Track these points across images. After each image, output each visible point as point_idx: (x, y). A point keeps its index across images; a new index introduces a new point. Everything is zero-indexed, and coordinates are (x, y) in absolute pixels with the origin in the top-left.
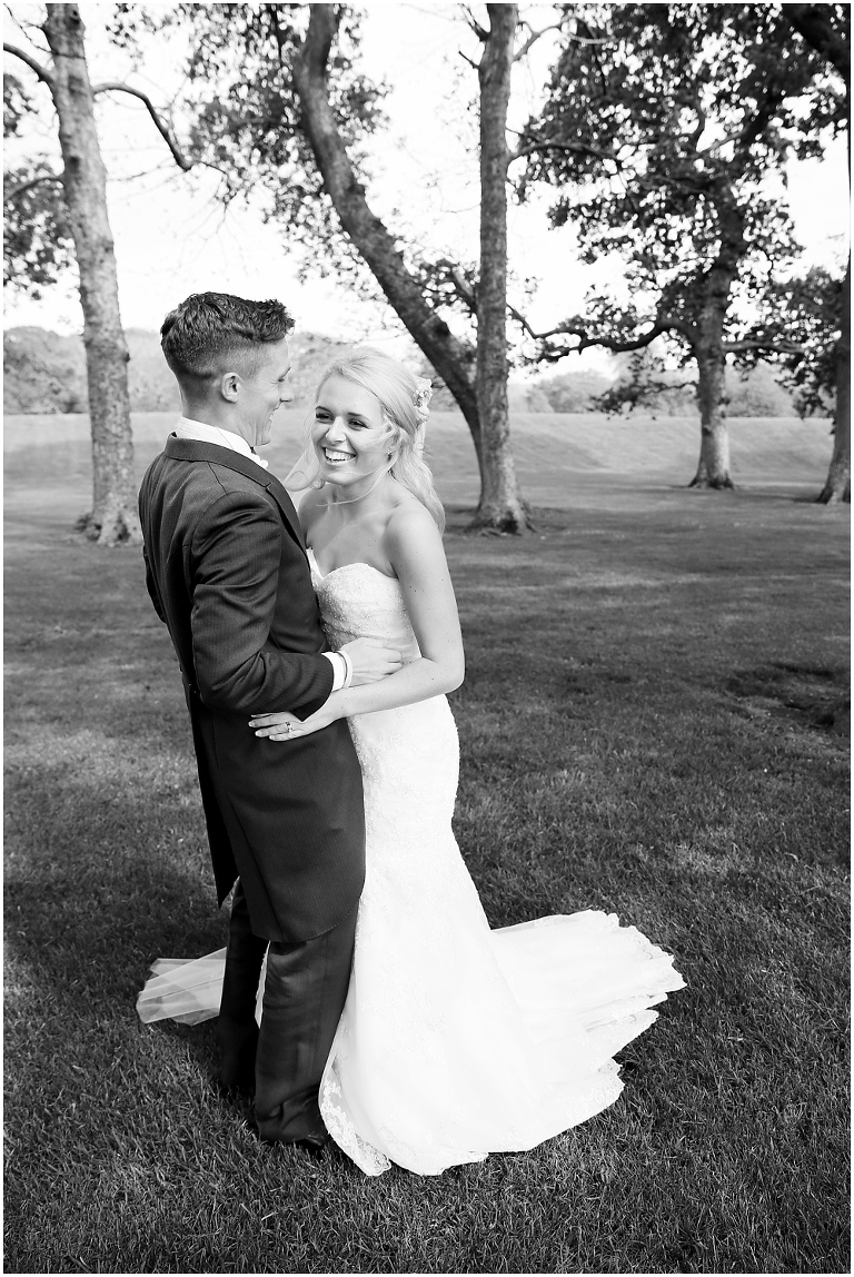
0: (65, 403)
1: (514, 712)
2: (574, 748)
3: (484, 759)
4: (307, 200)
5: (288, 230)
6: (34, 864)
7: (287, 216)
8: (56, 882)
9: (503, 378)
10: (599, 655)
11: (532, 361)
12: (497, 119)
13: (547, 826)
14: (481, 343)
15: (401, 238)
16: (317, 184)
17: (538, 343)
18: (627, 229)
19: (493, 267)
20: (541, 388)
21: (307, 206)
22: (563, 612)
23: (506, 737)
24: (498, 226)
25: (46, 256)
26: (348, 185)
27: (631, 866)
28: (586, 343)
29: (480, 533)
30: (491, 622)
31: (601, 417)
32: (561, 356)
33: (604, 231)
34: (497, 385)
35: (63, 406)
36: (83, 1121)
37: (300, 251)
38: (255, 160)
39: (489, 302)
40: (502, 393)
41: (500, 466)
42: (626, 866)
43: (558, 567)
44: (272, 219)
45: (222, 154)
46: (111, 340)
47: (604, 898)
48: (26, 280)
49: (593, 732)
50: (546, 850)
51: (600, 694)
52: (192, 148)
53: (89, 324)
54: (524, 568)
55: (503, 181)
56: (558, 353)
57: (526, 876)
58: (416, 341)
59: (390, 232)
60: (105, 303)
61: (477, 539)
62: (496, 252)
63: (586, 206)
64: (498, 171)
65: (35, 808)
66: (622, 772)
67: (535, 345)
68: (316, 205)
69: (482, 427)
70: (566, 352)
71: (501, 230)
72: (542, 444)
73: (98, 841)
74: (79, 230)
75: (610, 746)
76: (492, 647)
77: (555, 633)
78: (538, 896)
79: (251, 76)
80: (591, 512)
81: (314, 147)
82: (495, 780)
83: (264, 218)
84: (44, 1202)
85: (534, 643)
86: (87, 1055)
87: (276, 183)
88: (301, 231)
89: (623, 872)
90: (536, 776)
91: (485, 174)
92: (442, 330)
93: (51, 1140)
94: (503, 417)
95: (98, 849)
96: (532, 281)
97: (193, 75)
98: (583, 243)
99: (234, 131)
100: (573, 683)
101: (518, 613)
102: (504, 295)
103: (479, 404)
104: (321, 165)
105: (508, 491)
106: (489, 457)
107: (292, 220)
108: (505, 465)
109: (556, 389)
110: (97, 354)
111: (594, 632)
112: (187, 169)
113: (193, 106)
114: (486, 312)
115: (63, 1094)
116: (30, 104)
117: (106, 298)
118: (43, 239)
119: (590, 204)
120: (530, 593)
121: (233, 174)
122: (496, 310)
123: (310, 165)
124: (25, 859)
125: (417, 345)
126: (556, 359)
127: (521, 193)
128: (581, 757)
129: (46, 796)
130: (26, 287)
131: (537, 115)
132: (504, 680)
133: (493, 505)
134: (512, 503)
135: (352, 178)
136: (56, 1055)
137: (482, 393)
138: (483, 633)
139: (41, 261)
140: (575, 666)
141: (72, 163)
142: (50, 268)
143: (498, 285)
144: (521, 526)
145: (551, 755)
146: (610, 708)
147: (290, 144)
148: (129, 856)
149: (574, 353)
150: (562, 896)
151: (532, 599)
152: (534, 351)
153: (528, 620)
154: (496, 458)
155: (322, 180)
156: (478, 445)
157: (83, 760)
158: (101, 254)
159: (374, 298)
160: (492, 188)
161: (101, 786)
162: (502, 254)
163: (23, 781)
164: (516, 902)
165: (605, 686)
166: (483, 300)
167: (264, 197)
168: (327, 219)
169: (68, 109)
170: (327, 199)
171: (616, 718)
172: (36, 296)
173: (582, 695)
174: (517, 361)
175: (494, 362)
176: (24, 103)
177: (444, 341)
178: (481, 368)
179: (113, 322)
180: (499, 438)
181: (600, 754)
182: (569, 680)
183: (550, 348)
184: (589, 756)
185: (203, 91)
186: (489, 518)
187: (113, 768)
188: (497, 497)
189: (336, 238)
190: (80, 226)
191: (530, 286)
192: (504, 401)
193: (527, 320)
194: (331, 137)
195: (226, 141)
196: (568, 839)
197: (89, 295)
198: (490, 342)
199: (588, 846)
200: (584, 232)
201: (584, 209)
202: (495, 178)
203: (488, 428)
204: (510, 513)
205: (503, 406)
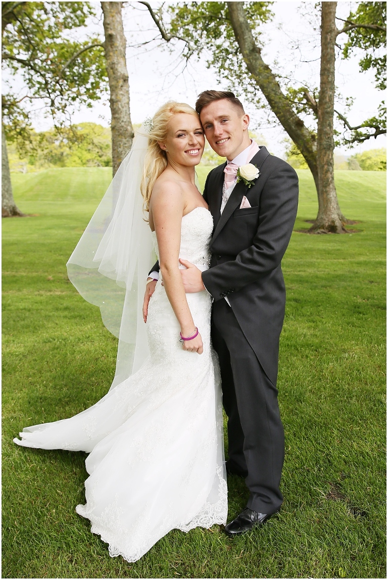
0: (105, 162)
1: (323, 322)
2: (354, 342)
3: (302, 346)
4: (230, 56)
5: (220, 71)
6: (55, 387)
7: (220, 64)
8: (64, 398)
9: (331, 149)
10: (374, 295)
11: (349, 142)
12: (330, 13)
13: (333, 382)
14: (320, 131)
15: (279, 76)
16: (236, 48)
17: (353, 132)
19: (327, 90)
20: (356, 158)
21: (230, 59)
22: (357, 273)
23: (316, 335)
24: (330, 68)
25: (95, 86)
26: (251, 48)
27: (377, 405)
28: (378, 133)
29: (316, 232)
30: (317, 277)
32: (365, 139)
34: (328, 152)
35: (103, 164)
36: (57, 519)
38: (204, 36)
39: (324, 108)
40: (330, 157)
41: (329, 196)
42: (375, 405)
43: (356, 250)
44: (212, 66)
45: (187, 33)
46: (125, 126)
47: (360, 421)
48: (85, 98)
49: (365, 334)
50: (331, 394)
51: (372, 315)
52: (172, 30)
53: (114, 118)
54: (338, 250)
55: (333, 45)
56: (364, 138)
57: (317, 407)
58: (286, 130)
59: (273, 72)
60: (123, 108)
61: (314, 235)
62: (329, 82)
63: (380, 59)
64: (331, 40)
65: (60, 360)
66: (379, 356)
67: (351, 133)
68: (235, 59)
69: (319, 175)
70: (368, 137)
71: (332, 70)
72: (354, 187)
73: (90, 378)
74: (111, 71)
75: (373, 342)
76: (315, 289)
77: (351, 284)
78: (322, 418)
80: (378, 223)
81: (234, 29)
82: (307, 357)
83: (207, 65)
84: (30, 560)
85: (339, 288)
86: (65, 486)
87: (214, 48)
88: (226, 72)
89: (372, 408)
90: (330, 356)
91: (324, 41)
92: (300, 124)
93: (39, 528)
94: (331, 170)
95: (89, 382)
96: (350, 99)
98: (379, 79)
99: (194, 21)
100: (357, 309)
102: (333, 105)
103: (318, 163)
104: (238, 38)
105: (332, 210)
106: (322, 191)
107: (222, 67)
108: (331, 196)
109: (363, 158)
110: (117, 133)
111: (373, 283)
112: (168, 40)
113: (173, 9)
114: (323, 114)
115: (50, 504)
116: (92, 11)
117: (123, 105)
118: (95, 77)
119: (383, 58)
121: (192, 44)
122: (327, 113)
123: (232, 39)
124: (51, 385)
125: (286, 132)
126: (363, 141)
127: (345, 53)
128: (357, 347)
129: (67, 354)
130: (85, 101)
131: (354, 12)
132: (319, 306)
133: (324, 217)
134: (335, 216)
135: (254, 45)
136: (49, 484)
137: (320, 157)
138: (311, 283)
139: (93, 88)
140: (359, 300)
141: (110, 37)
142: (98, 91)
143: (329, 99)
144: (339, 228)
145: (340, 345)
146: (376, 322)
147: (222, 28)
148: (104, 386)
149: (372, 138)
150: (336, 419)
152: (351, 136)
153: (337, 276)
154: (326, 192)
155: (238, 46)
156: (317, 185)
157: (89, 337)
158: (121, 82)
159: (263, 107)
160: (327, 49)
161: (96, 350)
163: (56, 346)
164: (310, 421)
165: (375, 311)
166: (322, 107)
168: (240, 66)
169: (109, 10)
170: (240, 56)
171: (379, 328)
172: (90, 105)
173: (361, 315)
174: (341, 142)
175: (326, 140)
176: (89, 10)
177: (300, 130)
178: (320, 144)
179: (126, 117)
180: (328, 181)
181: (367, 346)
182: (355, 308)
183: (359, 135)
184: (361, 347)
186: (322, 224)
187: (104, 342)
188: (327, 213)
189: (245, 76)
190: (112, 68)
191: (349, 102)
192: (331, 162)
193: (347, 120)
194: (243, 23)
195: (191, 27)
196: (343, 389)
197: (115, 104)
198: (325, 130)
199: (354, 394)
200: (379, 73)
201: (379, 61)
202: (329, 43)
203: (323, 176)
204: (333, 222)
205: (331, 164)
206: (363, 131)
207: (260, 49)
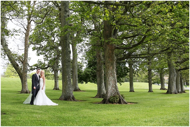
12: (27, 40)
26: (5, 45)
34: (26, 73)
59: (11, 51)
62: (26, 56)
67: (30, 68)
69: (23, 79)
91: (25, 47)
102: (27, 61)
126: (33, 70)
137: (23, 74)
154: (25, 83)
156: (22, 82)
166: (24, 62)
175: (25, 70)
177: (18, 67)
180: (26, 80)
188: (25, 88)
193: (29, 64)
198: (25, 67)
200: (38, 51)
206: (33, 67)
207: (7, 45)
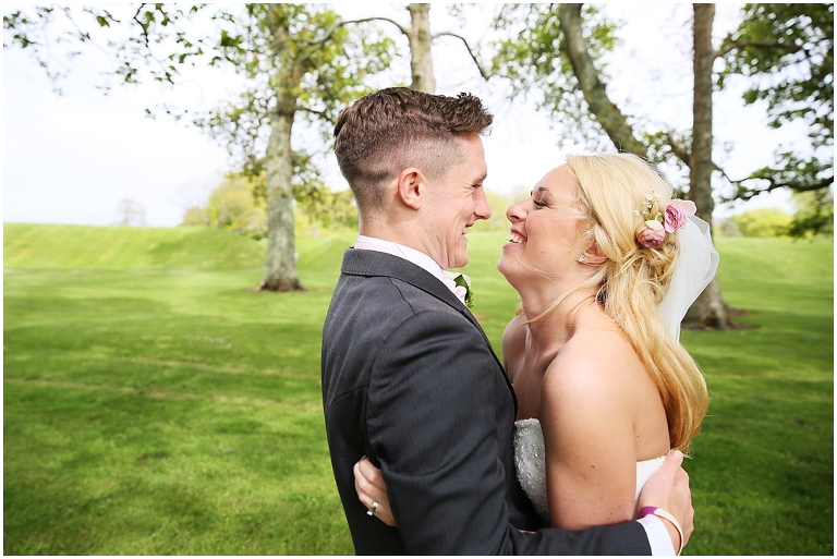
4: (566, 95)
5: (552, 115)
7: (553, 105)
11: (728, 200)
14: (692, 186)
15: (632, 116)
16: (573, 84)
17: (735, 188)
18: (809, 102)
19: (702, 132)
20: (734, 220)
21: (565, 99)
22: (769, 402)
24: (705, 104)
26: (594, 83)
28: (774, 186)
29: (688, 327)
31: (787, 240)
32: (752, 196)
33: (789, 105)
37: (560, 128)
38: (532, 73)
39: (699, 157)
43: (758, 360)
44: (542, 108)
45: (511, 72)
52: (492, 68)
54: (730, 359)
55: (710, 72)
56: (750, 194)
59: (623, 113)
61: (686, 331)
62: (704, 121)
63: (773, 89)
64: (706, 66)
67: (732, 188)
68: (571, 98)
70: (757, 193)
71: (708, 106)
77: (766, 423)
79: (532, 25)
81: (572, 62)
83: (536, 108)
85: (746, 431)
87: (546, 87)
88: (561, 115)
91: (697, 68)
96: (729, 144)
97: (496, 27)
98: (771, 115)
99: (520, 57)
100: (795, 483)
101: (727, 399)
102: (710, 152)
104: (576, 73)
105: (712, 296)
107: (556, 109)
109: (744, 220)
112: (487, 78)
113: (495, 44)
114: (696, 164)
119: (777, 87)
120: (737, 382)
121: (518, 82)
122: (703, 163)
123: (570, 73)
126: (748, 198)
127: (720, 83)
131: (734, 30)
132: (723, 469)
133: (701, 305)
134: (715, 303)
135: (597, 79)
140: (793, 462)
141: (417, 79)
143: (704, 145)
144: (723, 323)
151: (738, 387)
152: (731, 193)
153: (738, 407)
155: (577, 82)
160: (702, 79)
162: (709, 122)
166: (695, 156)
167: (537, 94)
168: (579, 106)
169: (417, 49)
170: (580, 94)
174: (719, 200)
175: (702, 199)
182: (790, 478)
183: (743, 190)
185: (503, 35)
186: (696, 315)
189: (584, 119)
194: (583, 54)
195: (515, 64)
201: (771, 91)
202: (704, 70)
204: (713, 312)
207: (605, 85)
